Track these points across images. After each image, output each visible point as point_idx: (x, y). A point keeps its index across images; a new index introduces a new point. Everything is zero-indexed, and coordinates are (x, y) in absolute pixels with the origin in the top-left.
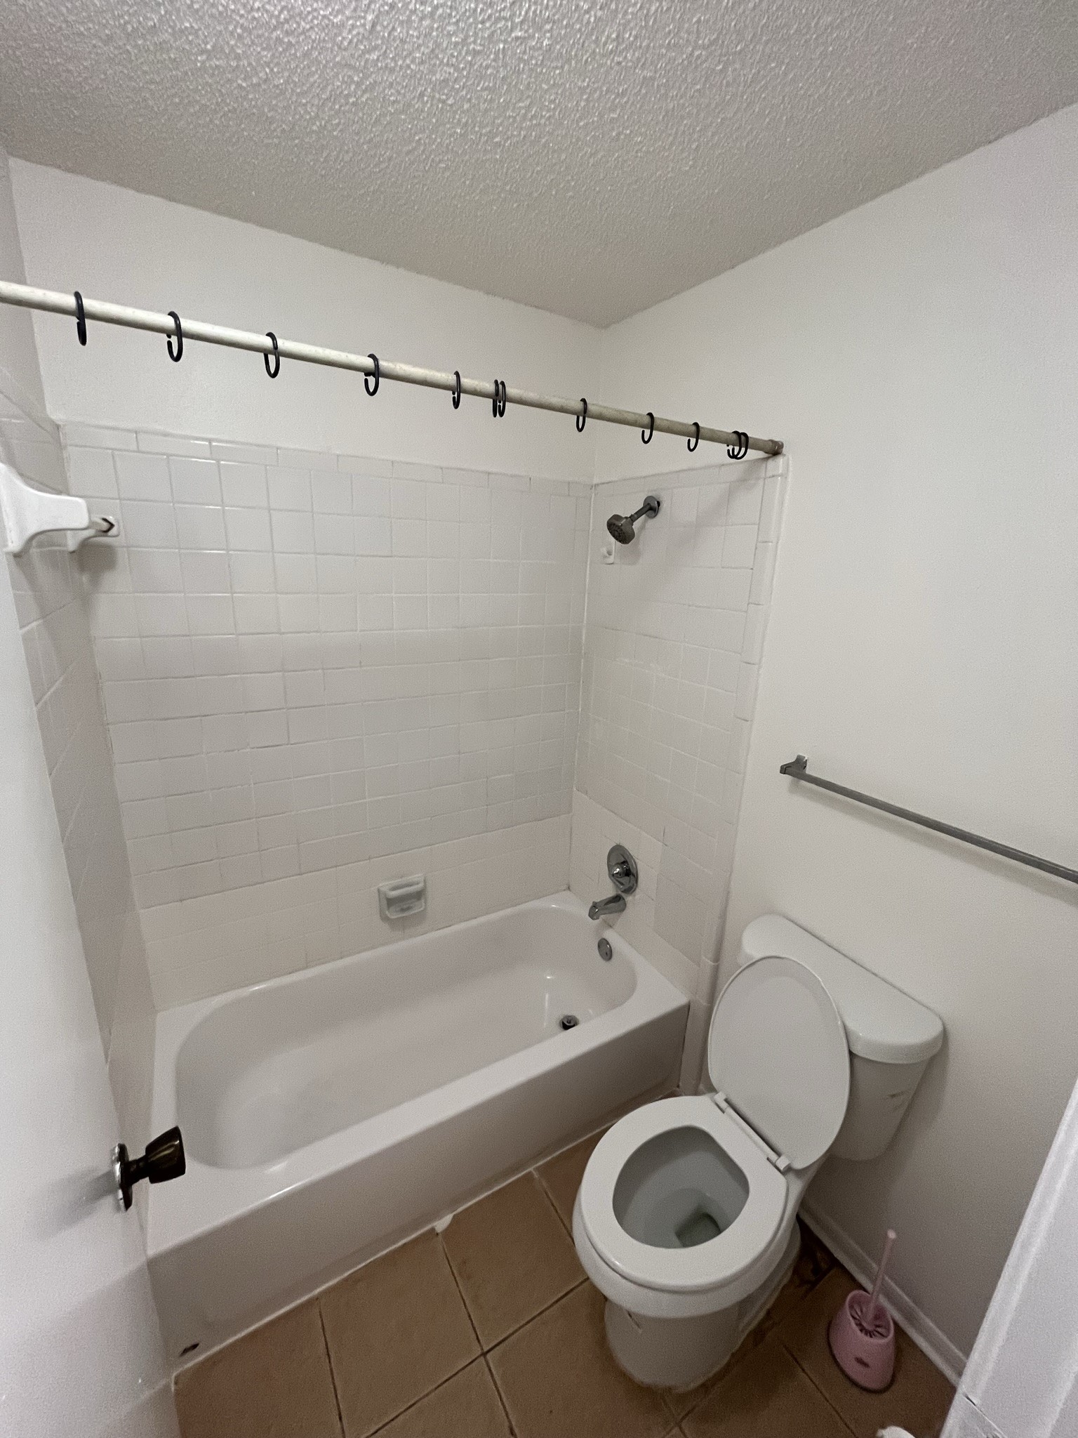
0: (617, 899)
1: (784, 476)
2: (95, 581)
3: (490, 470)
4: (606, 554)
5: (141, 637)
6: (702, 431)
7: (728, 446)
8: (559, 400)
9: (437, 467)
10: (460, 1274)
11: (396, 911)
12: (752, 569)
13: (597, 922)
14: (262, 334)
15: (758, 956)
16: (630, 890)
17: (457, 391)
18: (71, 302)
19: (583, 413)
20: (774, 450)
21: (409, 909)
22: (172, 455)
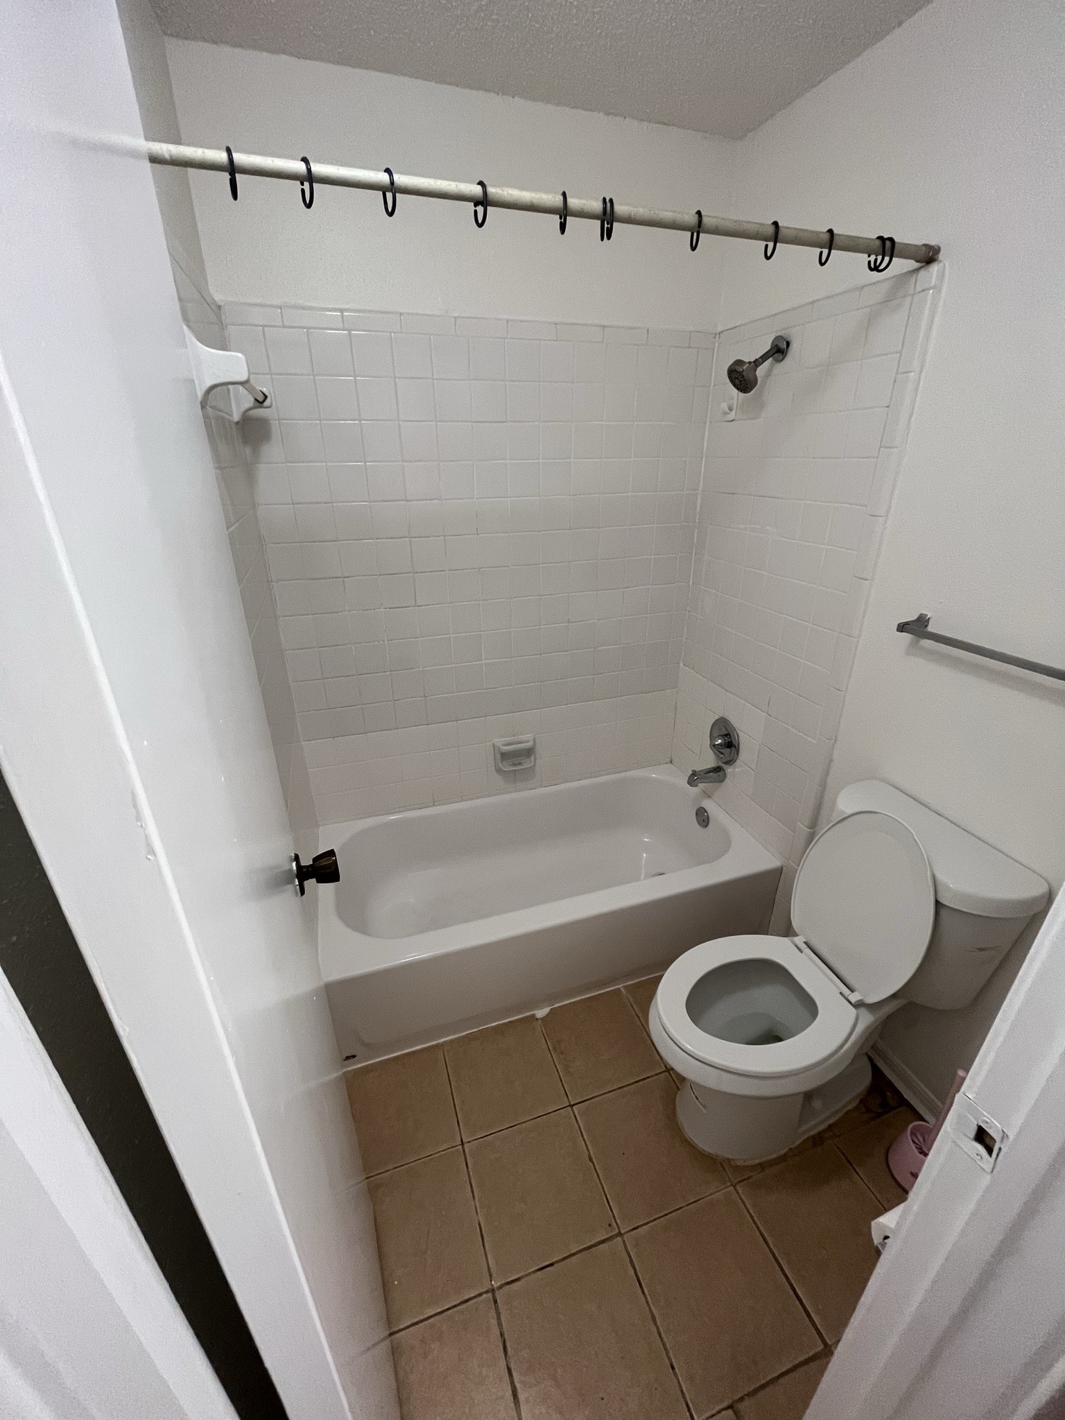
0: (718, 770)
1: (937, 288)
2: (256, 452)
3: (605, 323)
4: (727, 410)
5: (293, 504)
6: (836, 239)
7: (869, 256)
8: (671, 214)
9: (550, 323)
10: (555, 1049)
11: (510, 765)
12: (888, 407)
13: (694, 789)
14: (379, 171)
15: (849, 811)
16: (730, 762)
17: (564, 213)
18: (222, 157)
19: (698, 228)
20: (928, 256)
21: (520, 764)
22: (310, 328)
